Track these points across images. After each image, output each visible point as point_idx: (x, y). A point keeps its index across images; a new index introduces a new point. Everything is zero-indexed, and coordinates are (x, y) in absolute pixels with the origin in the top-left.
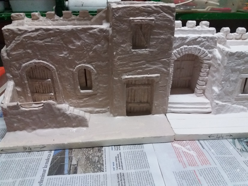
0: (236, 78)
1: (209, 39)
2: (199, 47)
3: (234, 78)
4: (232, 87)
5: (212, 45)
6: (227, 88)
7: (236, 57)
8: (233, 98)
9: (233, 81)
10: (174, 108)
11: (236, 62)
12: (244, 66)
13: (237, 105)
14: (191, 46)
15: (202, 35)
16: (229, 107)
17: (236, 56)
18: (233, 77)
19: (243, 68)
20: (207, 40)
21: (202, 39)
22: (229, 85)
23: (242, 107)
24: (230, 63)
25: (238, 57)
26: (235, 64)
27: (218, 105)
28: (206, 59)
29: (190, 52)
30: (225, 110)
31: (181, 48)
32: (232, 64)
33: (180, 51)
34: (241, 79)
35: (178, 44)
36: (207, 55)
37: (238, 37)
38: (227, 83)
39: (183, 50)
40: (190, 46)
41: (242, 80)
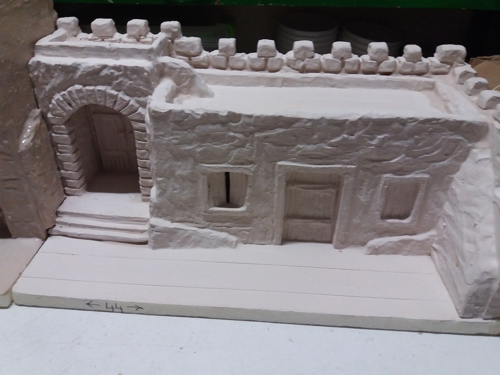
0: (189, 172)
1: (128, 73)
2: (112, 89)
3: (186, 171)
4: (186, 192)
5: (140, 86)
6: (175, 192)
7: (172, 124)
8: (198, 216)
9: (183, 178)
10: (70, 225)
11: (177, 134)
12: (201, 147)
13: (212, 231)
14: (92, 88)
15: (111, 62)
16: (186, 235)
17: (171, 122)
18: (183, 169)
19: (199, 150)
20: (125, 75)
21: (113, 71)
22: (178, 186)
23: (223, 235)
24: (163, 136)
25: (178, 123)
26: (177, 139)
27: (155, 229)
28: (135, 118)
29: (92, 101)
30: (179, 241)
31: (69, 89)
32: (167, 138)
33: (68, 97)
34: (204, 174)
35: (58, 82)
36: (137, 110)
37: (258, 65)
38: (171, 180)
39: (76, 96)
40: (88, 88)
41: (206, 176)
